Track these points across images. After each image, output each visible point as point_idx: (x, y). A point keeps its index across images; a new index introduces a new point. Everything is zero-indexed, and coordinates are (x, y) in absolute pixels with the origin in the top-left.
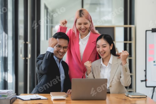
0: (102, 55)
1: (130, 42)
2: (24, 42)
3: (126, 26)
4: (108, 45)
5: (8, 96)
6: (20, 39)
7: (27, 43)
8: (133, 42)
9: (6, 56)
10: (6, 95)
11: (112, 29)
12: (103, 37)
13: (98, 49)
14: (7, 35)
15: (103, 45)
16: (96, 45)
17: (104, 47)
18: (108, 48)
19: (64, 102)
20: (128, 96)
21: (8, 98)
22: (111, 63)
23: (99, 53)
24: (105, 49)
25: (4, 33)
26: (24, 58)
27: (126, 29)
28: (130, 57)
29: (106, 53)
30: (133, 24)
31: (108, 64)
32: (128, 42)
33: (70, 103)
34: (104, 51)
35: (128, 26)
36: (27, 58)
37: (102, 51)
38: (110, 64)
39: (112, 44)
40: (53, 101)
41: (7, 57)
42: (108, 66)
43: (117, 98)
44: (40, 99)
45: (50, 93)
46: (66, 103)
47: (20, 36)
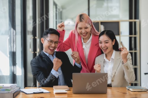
0: (105, 51)
1: (135, 36)
2: (33, 37)
3: (131, 20)
4: (110, 41)
5: (12, 90)
6: (28, 34)
7: (36, 38)
8: (138, 36)
9: (15, 50)
10: (9, 89)
11: (117, 24)
12: (105, 33)
13: (100, 45)
14: (15, 31)
15: (106, 41)
16: (99, 41)
17: (107, 42)
18: (110, 44)
19: (66, 96)
20: (129, 90)
21: (11, 92)
22: (114, 58)
23: (101, 49)
24: (107, 45)
25: (12, 29)
26: (33, 52)
27: (131, 24)
28: (135, 50)
29: (108, 48)
30: (138, 19)
31: (111, 59)
32: (133, 36)
33: (72, 96)
34: (107, 47)
35: (133, 20)
36: (36, 52)
37: (105, 47)
38: (112, 59)
39: (114, 39)
40: (55, 94)
41: (16, 52)
42: (110, 61)
43: (118, 92)
44: (42, 93)
45: (53, 87)
46: (68, 96)
47: (28, 31)
